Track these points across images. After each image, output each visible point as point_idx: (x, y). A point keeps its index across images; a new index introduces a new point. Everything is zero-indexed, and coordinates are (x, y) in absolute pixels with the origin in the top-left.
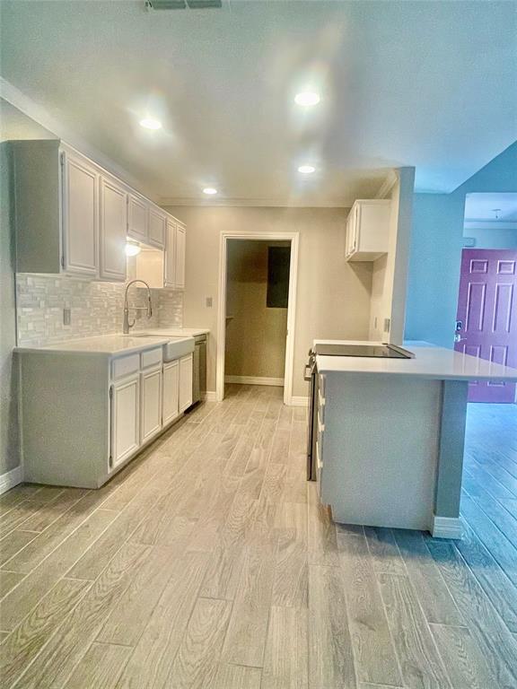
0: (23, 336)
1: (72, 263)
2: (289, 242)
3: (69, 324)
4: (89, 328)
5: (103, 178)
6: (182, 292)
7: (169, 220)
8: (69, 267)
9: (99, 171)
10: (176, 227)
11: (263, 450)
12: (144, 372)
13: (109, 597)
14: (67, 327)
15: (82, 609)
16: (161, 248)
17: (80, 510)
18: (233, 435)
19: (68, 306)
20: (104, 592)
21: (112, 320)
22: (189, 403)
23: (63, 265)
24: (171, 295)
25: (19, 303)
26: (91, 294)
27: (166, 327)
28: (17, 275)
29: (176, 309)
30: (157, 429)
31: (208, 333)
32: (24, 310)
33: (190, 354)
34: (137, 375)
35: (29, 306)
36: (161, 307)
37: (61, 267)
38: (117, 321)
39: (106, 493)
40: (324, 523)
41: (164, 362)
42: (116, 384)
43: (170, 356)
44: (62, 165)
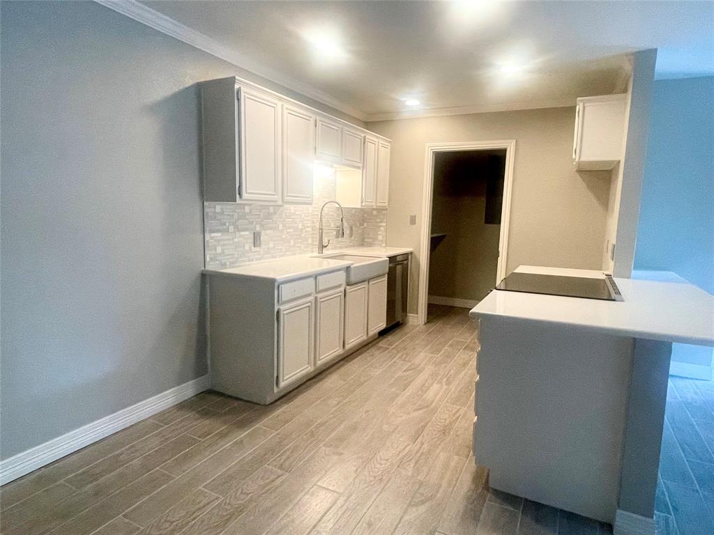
0: (211, 259)
1: (248, 191)
2: (504, 151)
3: (260, 246)
4: (281, 249)
5: (286, 105)
6: (387, 210)
7: (368, 137)
8: (245, 195)
9: (280, 99)
10: (376, 143)
11: (445, 387)
12: (319, 296)
13: (228, 517)
14: (257, 249)
15: (203, 521)
16: (359, 168)
17: (242, 425)
18: (419, 366)
19: (258, 229)
20: (227, 510)
21: (307, 240)
22: (382, 325)
23: (239, 194)
24: (375, 213)
25: (207, 229)
26: (284, 216)
27: (370, 245)
28: (206, 204)
29: (380, 227)
30: (337, 351)
31: (411, 253)
32: (213, 235)
33: (383, 275)
34: (311, 298)
35: (218, 231)
36: (365, 225)
37: (238, 196)
38: (313, 241)
39: (271, 411)
40: (477, 486)
41: (348, 284)
42: (282, 308)
43: (353, 279)
44: (238, 100)
